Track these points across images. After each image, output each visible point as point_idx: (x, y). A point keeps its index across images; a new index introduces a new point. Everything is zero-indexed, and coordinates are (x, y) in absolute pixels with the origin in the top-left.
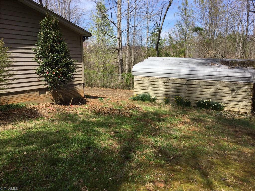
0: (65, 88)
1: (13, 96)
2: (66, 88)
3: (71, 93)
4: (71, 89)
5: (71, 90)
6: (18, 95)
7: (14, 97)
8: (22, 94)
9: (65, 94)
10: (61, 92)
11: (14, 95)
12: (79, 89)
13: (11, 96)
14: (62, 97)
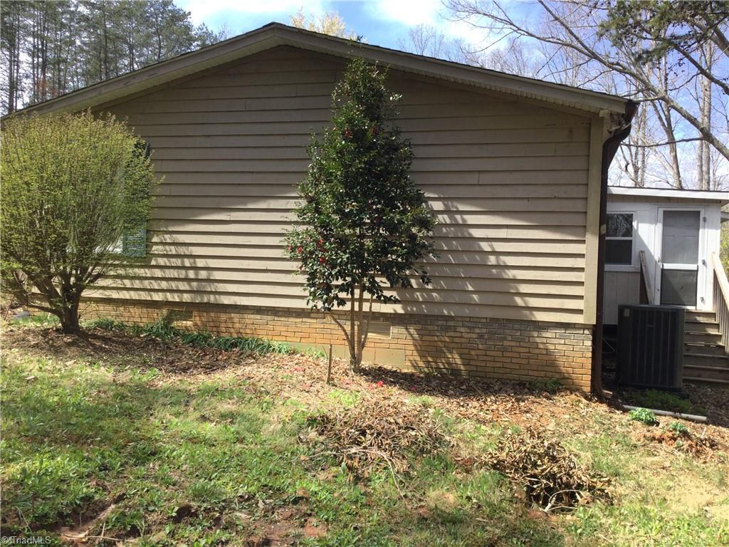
0: (477, 331)
1: (276, 318)
2: (484, 331)
3: (505, 354)
4: (510, 338)
5: (506, 343)
6: (291, 320)
7: (279, 323)
8: (304, 320)
9: (473, 353)
10: (456, 340)
11: (278, 316)
12: (558, 347)
13: (269, 318)
14: (459, 361)
